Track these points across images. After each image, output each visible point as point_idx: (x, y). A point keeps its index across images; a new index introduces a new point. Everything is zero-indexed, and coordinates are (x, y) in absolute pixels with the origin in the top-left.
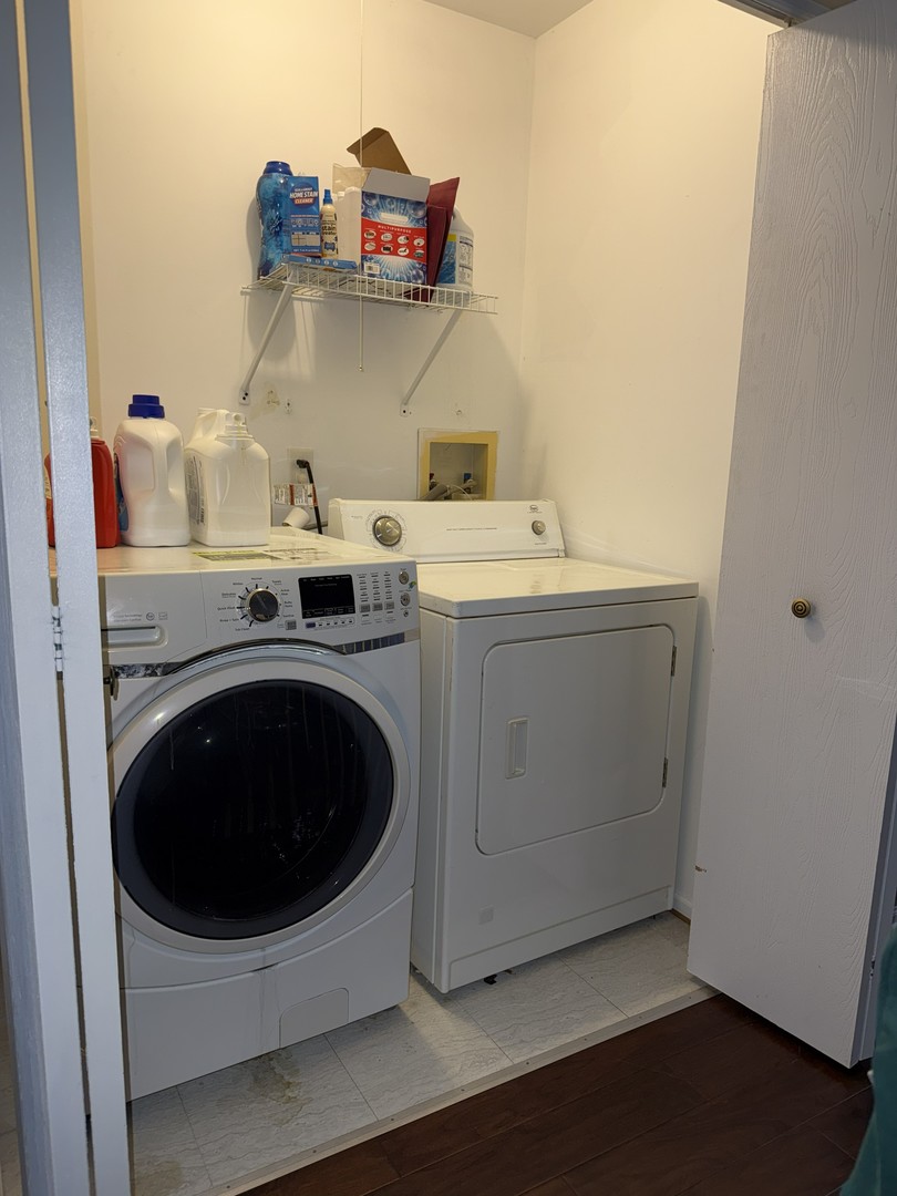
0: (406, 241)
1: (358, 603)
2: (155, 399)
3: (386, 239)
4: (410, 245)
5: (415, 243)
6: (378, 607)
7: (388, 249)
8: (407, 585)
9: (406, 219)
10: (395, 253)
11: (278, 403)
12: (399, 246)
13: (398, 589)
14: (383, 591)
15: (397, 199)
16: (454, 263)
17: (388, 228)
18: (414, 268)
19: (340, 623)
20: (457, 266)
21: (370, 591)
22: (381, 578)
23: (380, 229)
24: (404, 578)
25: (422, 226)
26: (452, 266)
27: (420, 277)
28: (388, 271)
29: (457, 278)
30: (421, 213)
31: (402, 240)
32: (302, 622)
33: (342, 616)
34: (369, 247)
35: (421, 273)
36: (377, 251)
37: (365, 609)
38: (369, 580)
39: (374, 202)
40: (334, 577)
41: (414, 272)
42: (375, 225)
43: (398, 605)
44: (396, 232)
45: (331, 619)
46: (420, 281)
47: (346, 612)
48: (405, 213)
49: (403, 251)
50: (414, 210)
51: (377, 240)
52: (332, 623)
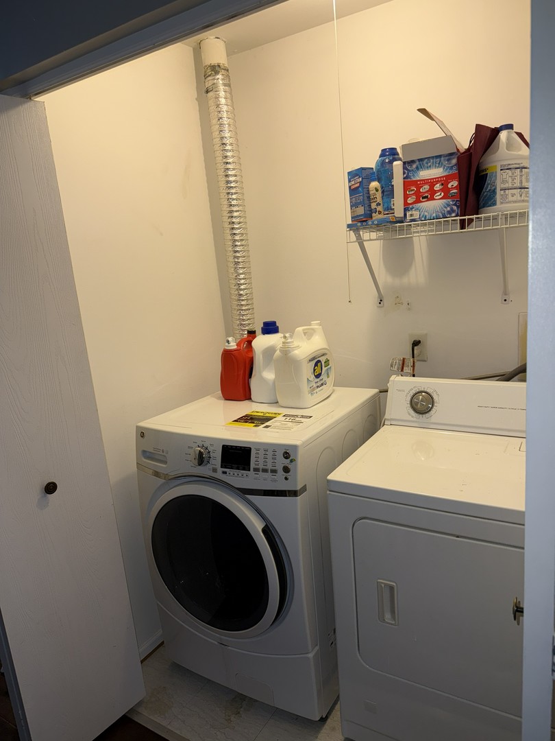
0: (441, 187)
1: (252, 465)
2: (274, 323)
3: (424, 191)
4: (445, 190)
5: (450, 186)
6: (265, 471)
7: (426, 197)
8: (288, 460)
9: (441, 170)
10: (432, 199)
11: (402, 304)
12: (436, 192)
13: (281, 462)
14: (270, 461)
15: (433, 157)
16: (495, 189)
17: (425, 182)
18: (448, 205)
19: (240, 475)
20: (498, 191)
21: (261, 460)
22: (270, 453)
23: (418, 184)
24: (286, 455)
25: (455, 171)
26: (494, 192)
27: (453, 211)
28: (426, 213)
29: (498, 202)
30: (454, 161)
31: (438, 187)
32: (220, 470)
33: (242, 471)
34: (410, 201)
35: (455, 208)
36: (418, 201)
37: (256, 470)
38: (262, 453)
39: (414, 166)
40: (241, 447)
41: (449, 209)
42: (415, 183)
43: (281, 472)
44: (432, 182)
45: (236, 472)
46: (453, 215)
47: (244, 469)
48: (440, 165)
49: (437, 196)
50: (448, 160)
51: (418, 194)
52: (236, 474)
